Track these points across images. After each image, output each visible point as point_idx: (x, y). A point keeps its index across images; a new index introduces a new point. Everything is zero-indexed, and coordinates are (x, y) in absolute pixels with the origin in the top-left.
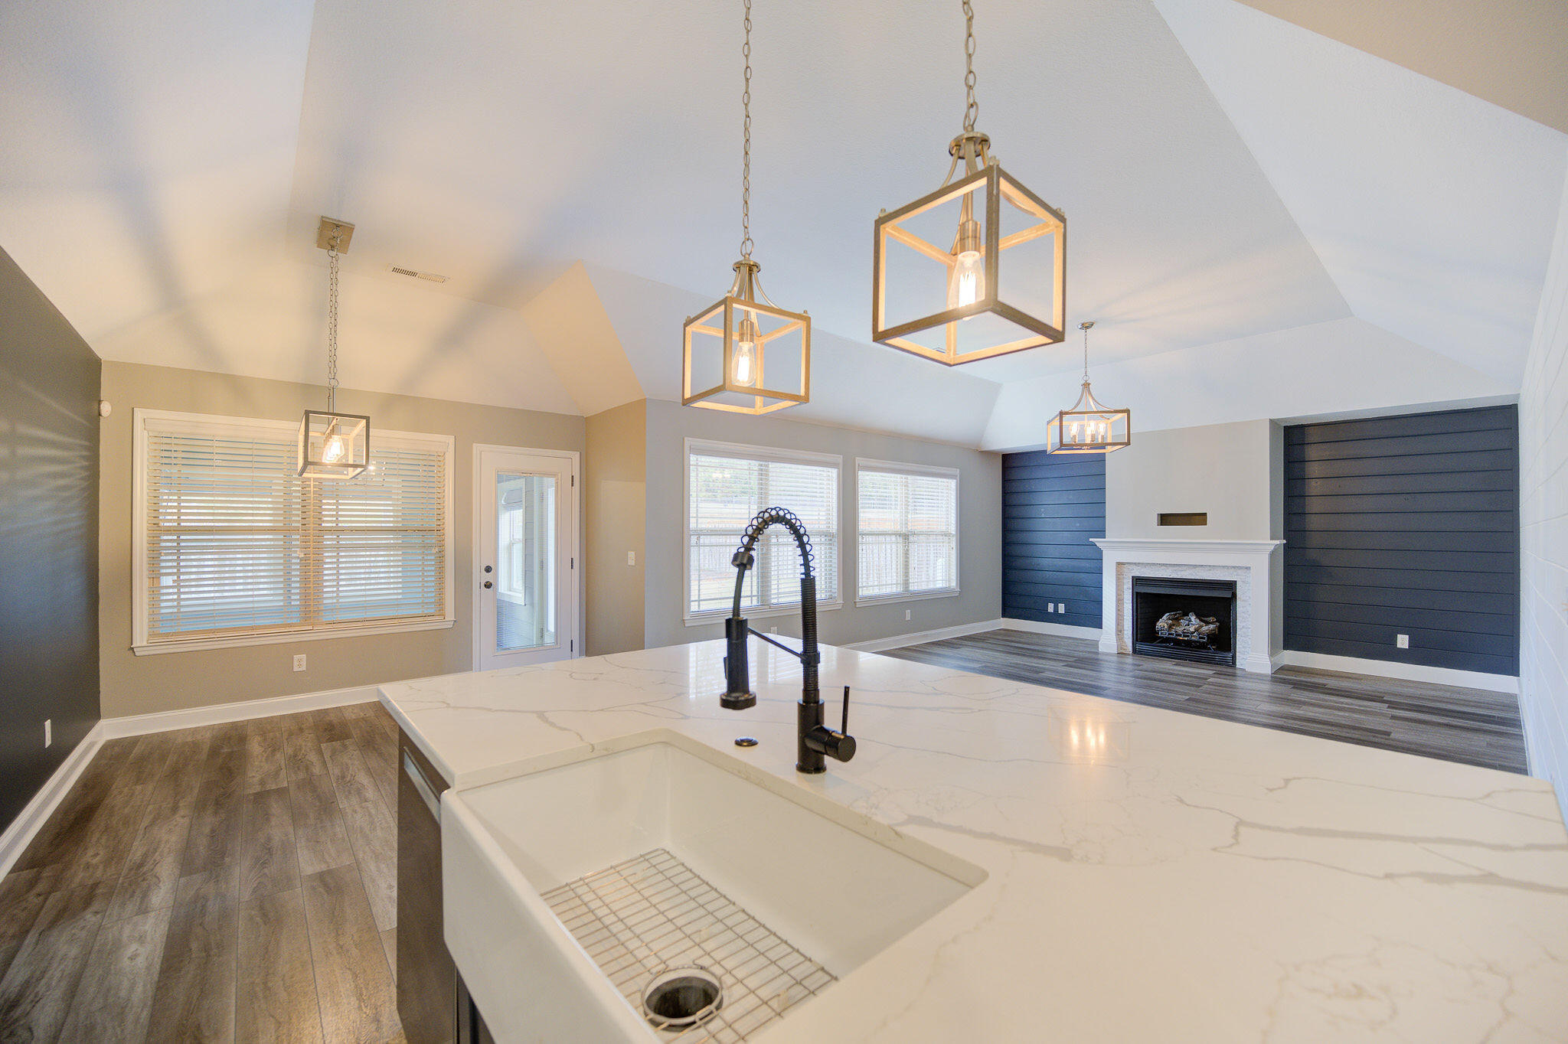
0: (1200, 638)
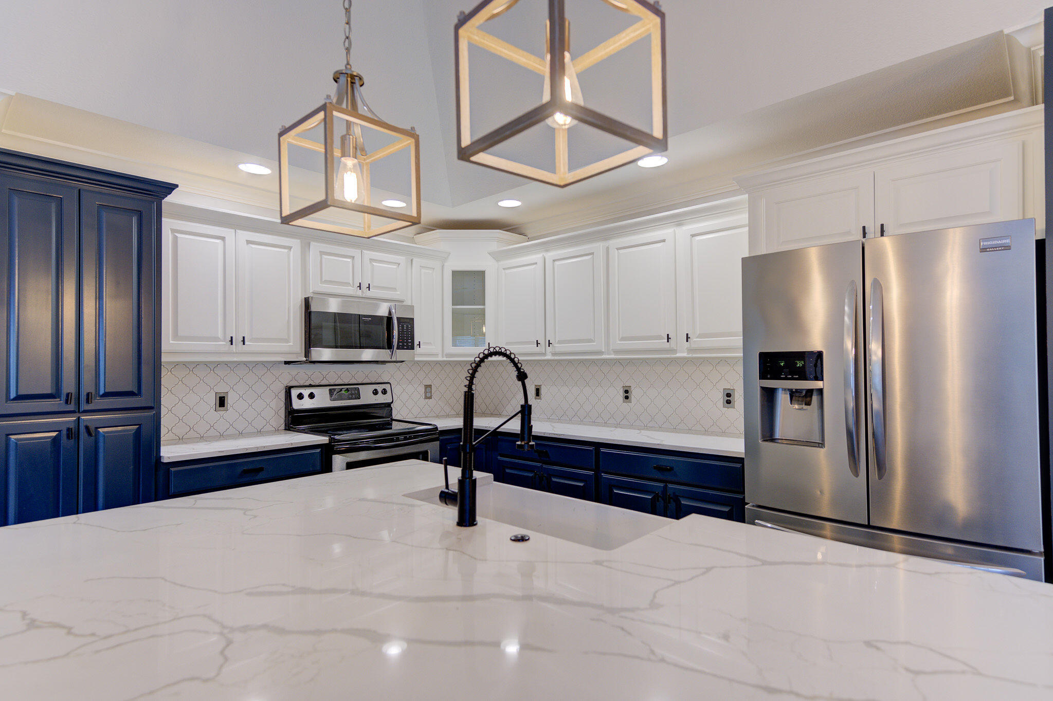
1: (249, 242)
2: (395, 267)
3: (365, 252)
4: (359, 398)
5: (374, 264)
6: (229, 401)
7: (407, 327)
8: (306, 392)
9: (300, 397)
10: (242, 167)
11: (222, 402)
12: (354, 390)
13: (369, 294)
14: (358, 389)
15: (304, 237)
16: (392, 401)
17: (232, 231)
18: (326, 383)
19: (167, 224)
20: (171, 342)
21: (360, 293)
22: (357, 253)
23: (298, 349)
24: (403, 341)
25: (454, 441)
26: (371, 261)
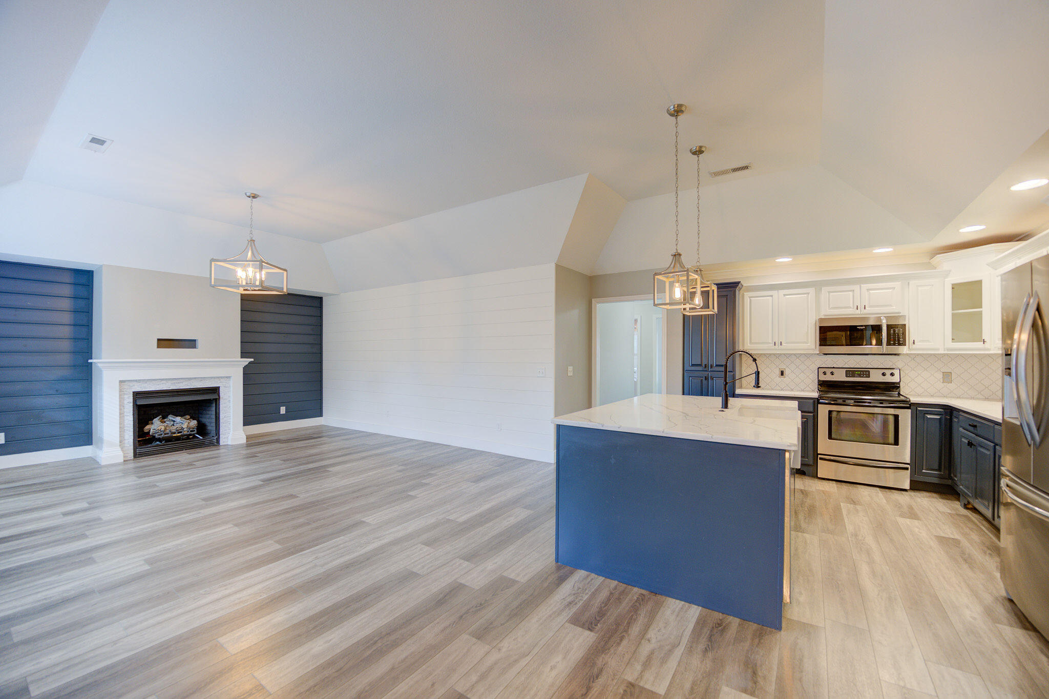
0: (191, 431)
1: (784, 295)
2: (891, 290)
3: (862, 285)
4: (869, 377)
5: (871, 292)
6: (786, 372)
7: (898, 330)
8: (828, 371)
9: (825, 373)
10: (778, 260)
11: (782, 373)
12: (866, 372)
13: (865, 311)
14: (869, 372)
15: (818, 285)
16: (900, 381)
17: (776, 291)
18: (844, 367)
19: (747, 295)
20: (749, 345)
21: (858, 312)
22: (856, 288)
23: (813, 347)
24: (894, 340)
25: (933, 413)
26: (868, 290)
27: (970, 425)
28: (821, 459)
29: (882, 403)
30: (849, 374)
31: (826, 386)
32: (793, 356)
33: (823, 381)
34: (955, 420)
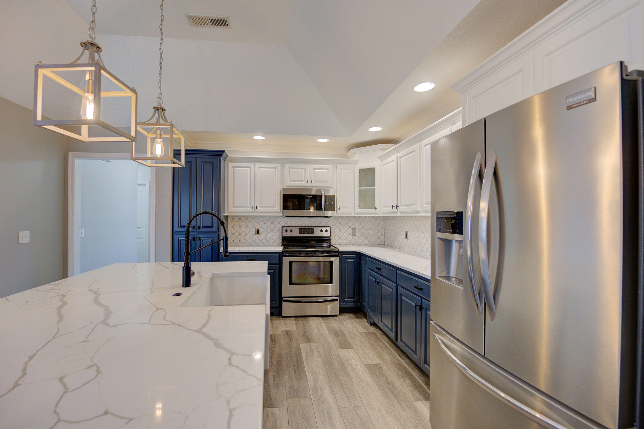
1: (259, 168)
2: (327, 171)
3: (310, 165)
4: (313, 233)
5: (316, 170)
6: (261, 231)
7: (331, 199)
8: (289, 229)
9: (286, 231)
10: (255, 137)
11: (258, 232)
12: (310, 230)
13: (312, 185)
14: (313, 229)
15: (282, 162)
16: (331, 236)
17: (254, 164)
18: (298, 226)
19: (231, 165)
20: (232, 208)
21: (308, 185)
22: (306, 166)
23: (279, 211)
24: (329, 207)
25: (351, 258)
26: (314, 169)
27: (376, 268)
28: (285, 301)
29: (322, 253)
30: (302, 231)
31: (287, 241)
32: (265, 218)
33: (285, 237)
34: (363, 262)
